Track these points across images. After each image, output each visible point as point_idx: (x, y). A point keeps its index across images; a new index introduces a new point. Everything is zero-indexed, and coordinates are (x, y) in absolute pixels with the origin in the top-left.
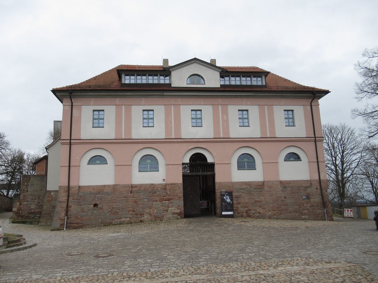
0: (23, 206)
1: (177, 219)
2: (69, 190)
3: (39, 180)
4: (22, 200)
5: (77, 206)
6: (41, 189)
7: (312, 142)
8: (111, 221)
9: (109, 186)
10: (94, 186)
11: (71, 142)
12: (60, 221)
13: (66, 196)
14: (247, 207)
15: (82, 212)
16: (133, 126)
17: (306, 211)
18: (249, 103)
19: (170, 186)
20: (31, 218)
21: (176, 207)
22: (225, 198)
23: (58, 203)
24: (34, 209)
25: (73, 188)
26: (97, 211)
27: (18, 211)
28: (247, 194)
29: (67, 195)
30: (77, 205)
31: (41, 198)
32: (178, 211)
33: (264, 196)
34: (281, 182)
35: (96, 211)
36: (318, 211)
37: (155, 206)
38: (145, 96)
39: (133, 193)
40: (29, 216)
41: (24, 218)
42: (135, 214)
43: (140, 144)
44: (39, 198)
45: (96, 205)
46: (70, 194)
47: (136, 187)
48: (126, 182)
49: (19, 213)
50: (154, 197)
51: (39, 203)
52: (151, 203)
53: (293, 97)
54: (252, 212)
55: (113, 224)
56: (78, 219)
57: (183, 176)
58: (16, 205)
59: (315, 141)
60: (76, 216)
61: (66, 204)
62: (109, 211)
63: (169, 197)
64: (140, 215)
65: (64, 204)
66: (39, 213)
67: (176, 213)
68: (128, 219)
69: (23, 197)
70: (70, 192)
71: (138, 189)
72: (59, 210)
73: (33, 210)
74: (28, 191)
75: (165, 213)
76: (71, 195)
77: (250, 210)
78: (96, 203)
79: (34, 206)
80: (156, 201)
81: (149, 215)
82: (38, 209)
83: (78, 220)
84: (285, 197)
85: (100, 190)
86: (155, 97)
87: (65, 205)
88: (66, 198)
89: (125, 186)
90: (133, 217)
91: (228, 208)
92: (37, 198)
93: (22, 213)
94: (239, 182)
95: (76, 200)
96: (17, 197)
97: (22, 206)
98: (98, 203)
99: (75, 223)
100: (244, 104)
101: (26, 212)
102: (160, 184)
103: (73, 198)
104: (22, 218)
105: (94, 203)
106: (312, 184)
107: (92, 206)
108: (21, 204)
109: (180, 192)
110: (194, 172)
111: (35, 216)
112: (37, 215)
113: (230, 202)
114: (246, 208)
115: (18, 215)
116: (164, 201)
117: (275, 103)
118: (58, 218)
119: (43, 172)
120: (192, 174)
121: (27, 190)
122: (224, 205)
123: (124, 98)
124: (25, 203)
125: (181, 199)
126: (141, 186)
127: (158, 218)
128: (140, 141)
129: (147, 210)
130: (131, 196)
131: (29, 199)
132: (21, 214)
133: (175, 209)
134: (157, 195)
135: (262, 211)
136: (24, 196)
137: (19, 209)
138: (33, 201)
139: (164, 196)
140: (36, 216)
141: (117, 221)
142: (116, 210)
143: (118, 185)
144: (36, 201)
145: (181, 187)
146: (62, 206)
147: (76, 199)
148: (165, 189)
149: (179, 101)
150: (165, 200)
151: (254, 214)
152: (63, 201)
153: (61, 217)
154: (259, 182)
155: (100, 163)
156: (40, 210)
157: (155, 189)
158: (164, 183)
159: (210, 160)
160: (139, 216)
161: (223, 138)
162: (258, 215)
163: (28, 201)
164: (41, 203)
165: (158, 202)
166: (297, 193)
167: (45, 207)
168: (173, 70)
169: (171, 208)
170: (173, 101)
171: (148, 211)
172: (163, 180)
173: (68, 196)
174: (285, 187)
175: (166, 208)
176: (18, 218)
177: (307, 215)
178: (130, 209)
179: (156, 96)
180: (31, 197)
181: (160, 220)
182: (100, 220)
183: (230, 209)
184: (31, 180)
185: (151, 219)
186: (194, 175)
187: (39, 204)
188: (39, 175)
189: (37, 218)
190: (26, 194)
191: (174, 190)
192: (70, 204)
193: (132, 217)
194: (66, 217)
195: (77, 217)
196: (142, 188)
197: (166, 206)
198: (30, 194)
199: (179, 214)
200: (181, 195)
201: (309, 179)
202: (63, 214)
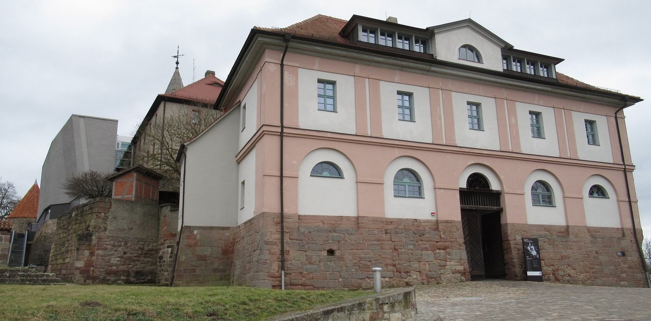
0: (97, 259)
1: (461, 281)
2: (282, 222)
3: (127, 210)
4: (95, 245)
5: (299, 252)
6: (130, 228)
7: (621, 172)
8: (360, 281)
9: (348, 218)
10: (324, 216)
11: (284, 131)
12: (271, 279)
13: (277, 233)
14: (553, 265)
15: (310, 263)
16: (384, 116)
17: (624, 275)
18: (541, 103)
19: (444, 224)
20: (110, 282)
21: (457, 261)
22: (529, 248)
23: (265, 246)
24: (116, 265)
25: (289, 217)
26: (335, 263)
27: (85, 268)
28: (549, 244)
29: (280, 230)
30: (299, 250)
31: (129, 245)
32: (461, 268)
33: (572, 249)
34: (589, 230)
35: (332, 263)
36: (638, 275)
37: (425, 257)
38: (401, 68)
39: (390, 233)
40: (107, 278)
41: (97, 281)
42: (397, 271)
43: (396, 149)
44: (126, 244)
45: (331, 252)
46: (285, 230)
47: (392, 222)
48: (375, 214)
49: (88, 271)
50: (423, 242)
51: (125, 253)
52: (419, 252)
53: (596, 102)
54: (561, 273)
55: (364, 287)
56: (303, 277)
57: (461, 209)
58: (83, 255)
59: (625, 171)
60: (300, 271)
61: (280, 247)
62: (355, 265)
63: (445, 243)
64: (405, 272)
65: (275, 247)
66: (125, 274)
67: (459, 272)
68: (387, 279)
69: (98, 241)
70: (285, 224)
71: (394, 226)
72: (266, 258)
73: (114, 268)
74: (106, 229)
75: (442, 271)
76: (287, 231)
77: (557, 270)
78: (331, 248)
79: (117, 259)
80: (426, 249)
81: (418, 273)
82: (124, 265)
83: (304, 279)
84: (597, 253)
85: (334, 224)
86: (414, 73)
87: (277, 249)
88: (278, 236)
89: (376, 220)
90: (394, 276)
91: (535, 266)
92: (123, 243)
93: (93, 271)
94: (535, 225)
95: (297, 240)
96: (86, 241)
97: (94, 258)
98: (334, 248)
99: (299, 285)
100: (536, 103)
101: (102, 270)
102: (427, 220)
103: (291, 237)
104: (93, 282)
105: (328, 249)
106: (626, 235)
107: (325, 253)
108: (92, 254)
109: (459, 235)
110: (472, 205)
111: (118, 278)
112: (122, 278)
113: (536, 256)
114: (552, 267)
115: (86, 275)
116: (437, 251)
117: (574, 108)
118: (267, 274)
119: (131, 196)
120: (471, 207)
121: (104, 227)
122: (528, 260)
123: (369, 65)
124: (100, 252)
125: (462, 247)
126: (399, 221)
127: (433, 279)
128: (397, 143)
129: (414, 264)
130: (387, 238)
131: (108, 244)
132: (91, 273)
133: (457, 265)
134: (427, 239)
135: (572, 272)
136: (100, 239)
137: (89, 264)
138: (115, 249)
139: (437, 242)
140: (120, 280)
141: (369, 283)
142: (366, 262)
143: (364, 217)
144: (120, 249)
145: (460, 226)
146: (273, 251)
147: (296, 238)
148: (437, 229)
149: (450, 84)
150: (439, 249)
151: (562, 276)
152: (272, 241)
153: (272, 271)
154: (561, 227)
155: (329, 176)
156: (127, 267)
157: (421, 228)
158: (434, 219)
159: (495, 186)
160: (403, 274)
161: (512, 152)
162: (568, 278)
163: (106, 249)
164: (129, 255)
165: (430, 252)
166: (611, 247)
167: (184, 257)
168: (438, 33)
169: (449, 262)
170: (440, 83)
171: (416, 265)
172: (432, 213)
173: (282, 233)
174: (594, 237)
175: (443, 263)
176: (85, 281)
177: (626, 281)
178: (389, 262)
179: (417, 71)
180: (112, 242)
181: (436, 282)
182: (341, 280)
183: (536, 266)
184: (112, 209)
185: (423, 280)
186: (474, 209)
187: (126, 255)
188: (127, 201)
189: (120, 282)
190: (102, 234)
191: (450, 232)
192: (286, 248)
193: (392, 276)
194: (283, 272)
195: (301, 273)
196: (400, 225)
197: (442, 259)
198: (111, 235)
199: (464, 274)
200: (462, 240)
201: (619, 226)
202: (275, 266)
